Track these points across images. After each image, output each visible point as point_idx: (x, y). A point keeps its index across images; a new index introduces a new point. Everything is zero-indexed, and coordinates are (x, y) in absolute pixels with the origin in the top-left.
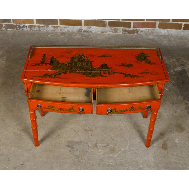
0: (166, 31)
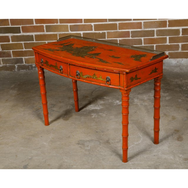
0: (176, 61)
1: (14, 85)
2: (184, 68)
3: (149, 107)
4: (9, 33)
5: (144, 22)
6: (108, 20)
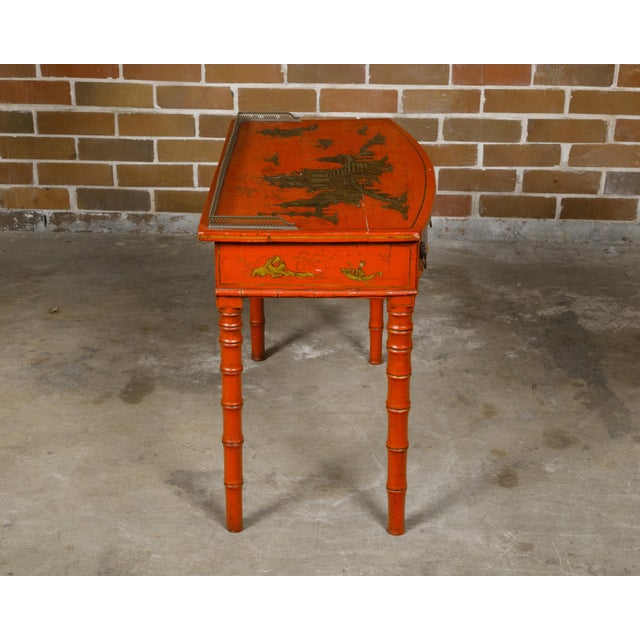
0: (505, 226)
2: (529, 249)
5: (405, 92)
6: (285, 77)
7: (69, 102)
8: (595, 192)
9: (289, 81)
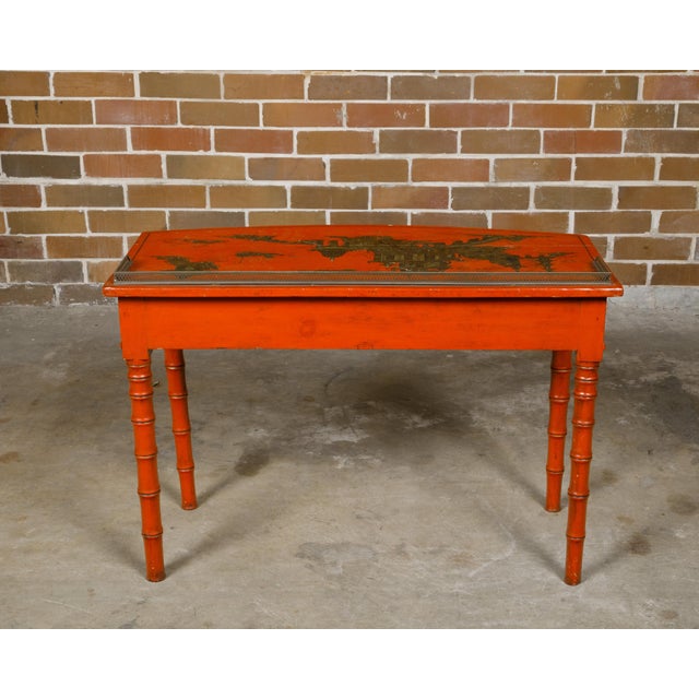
1: (53, 353)
2: (621, 315)
3: (524, 439)
4: (39, 176)
5: (497, 161)
6: (377, 148)
7: (160, 175)
8: (685, 258)
9: (381, 152)
